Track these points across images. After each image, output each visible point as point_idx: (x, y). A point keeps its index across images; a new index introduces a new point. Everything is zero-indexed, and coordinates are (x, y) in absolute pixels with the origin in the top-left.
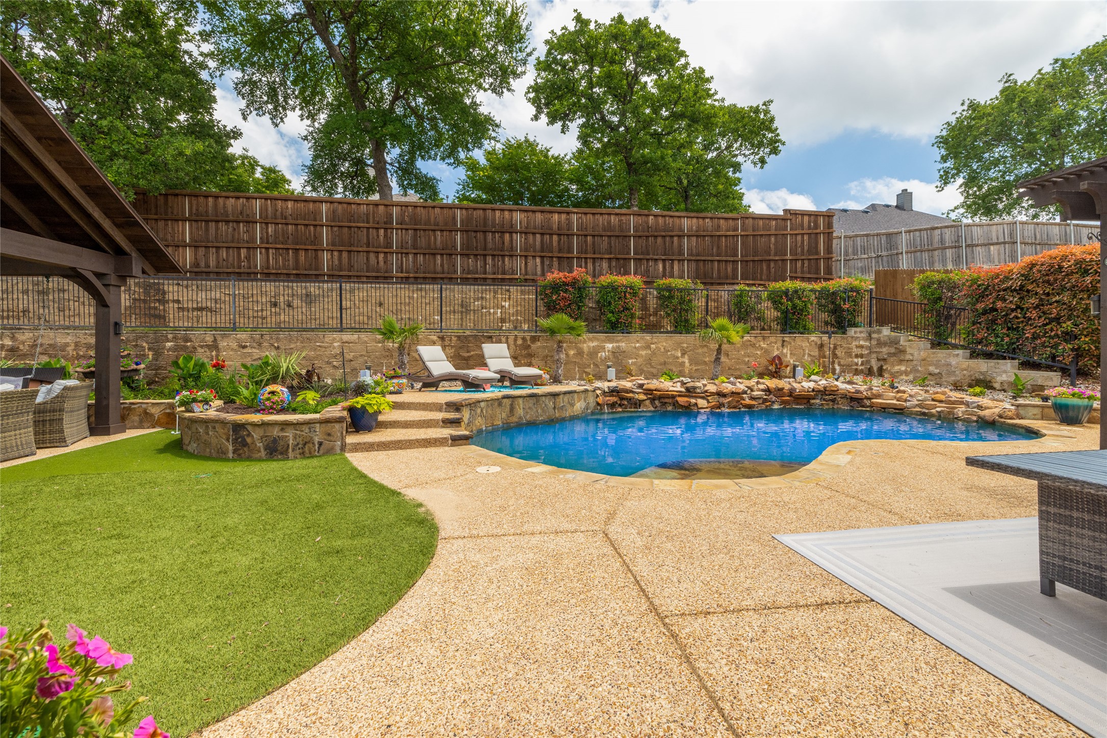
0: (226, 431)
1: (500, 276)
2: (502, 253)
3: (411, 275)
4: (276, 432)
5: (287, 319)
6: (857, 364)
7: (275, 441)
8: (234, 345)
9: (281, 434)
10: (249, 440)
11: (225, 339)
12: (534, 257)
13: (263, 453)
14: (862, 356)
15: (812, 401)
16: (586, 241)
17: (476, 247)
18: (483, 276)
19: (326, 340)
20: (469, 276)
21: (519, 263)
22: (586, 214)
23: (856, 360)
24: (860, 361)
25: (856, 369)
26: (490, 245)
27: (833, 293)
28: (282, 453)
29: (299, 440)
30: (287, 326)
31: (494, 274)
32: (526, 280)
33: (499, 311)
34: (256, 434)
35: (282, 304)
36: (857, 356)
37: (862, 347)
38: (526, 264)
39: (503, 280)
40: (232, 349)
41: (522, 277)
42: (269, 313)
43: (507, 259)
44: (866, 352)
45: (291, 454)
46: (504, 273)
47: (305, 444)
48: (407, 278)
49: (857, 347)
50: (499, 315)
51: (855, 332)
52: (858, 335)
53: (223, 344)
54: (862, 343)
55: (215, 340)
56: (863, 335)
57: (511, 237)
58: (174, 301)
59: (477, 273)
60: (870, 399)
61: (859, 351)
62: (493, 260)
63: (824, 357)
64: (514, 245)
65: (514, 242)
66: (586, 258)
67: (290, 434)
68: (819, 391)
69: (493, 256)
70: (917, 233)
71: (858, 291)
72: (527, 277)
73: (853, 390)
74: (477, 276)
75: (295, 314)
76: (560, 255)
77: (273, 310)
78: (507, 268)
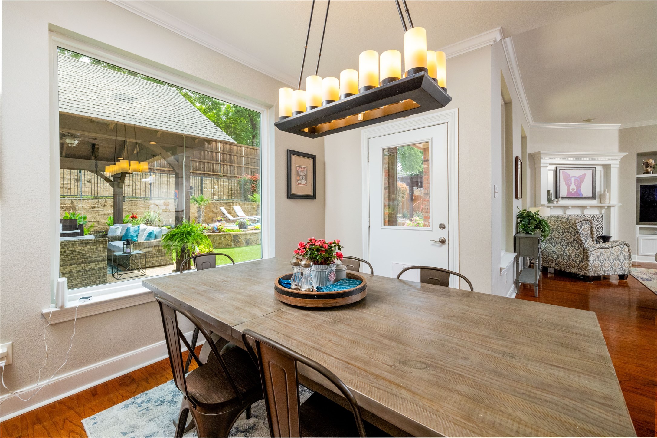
0: (231, 238)
1: (212, 173)
2: (212, 162)
3: (167, 169)
4: (248, 237)
5: (87, 190)
7: (248, 240)
9: (250, 237)
10: (240, 240)
12: (227, 165)
13: (245, 244)
16: (248, 160)
17: (200, 158)
18: (204, 172)
20: (197, 172)
21: (220, 167)
22: (248, 148)
26: (207, 157)
28: (250, 244)
29: (255, 239)
30: (87, 194)
31: (209, 171)
32: (224, 176)
33: (212, 190)
34: (243, 238)
35: (83, 181)
38: (223, 168)
39: (213, 175)
41: (222, 174)
42: (72, 186)
43: (214, 165)
45: (253, 244)
46: (213, 172)
47: (257, 240)
48: (164, 170)
50: (212, 192)
57: (216, 155)
59: (201, 171)
62: (208, 164)
64: (218, 159)
65: (218, 157)
66: (248, 168)
67: (252, 237)
69: (208, 163)
72: (224, 174)
74: (201, 172)
75: (93, 187)
76: (238, 165)
77: (76, 184)
78: (214, 169)
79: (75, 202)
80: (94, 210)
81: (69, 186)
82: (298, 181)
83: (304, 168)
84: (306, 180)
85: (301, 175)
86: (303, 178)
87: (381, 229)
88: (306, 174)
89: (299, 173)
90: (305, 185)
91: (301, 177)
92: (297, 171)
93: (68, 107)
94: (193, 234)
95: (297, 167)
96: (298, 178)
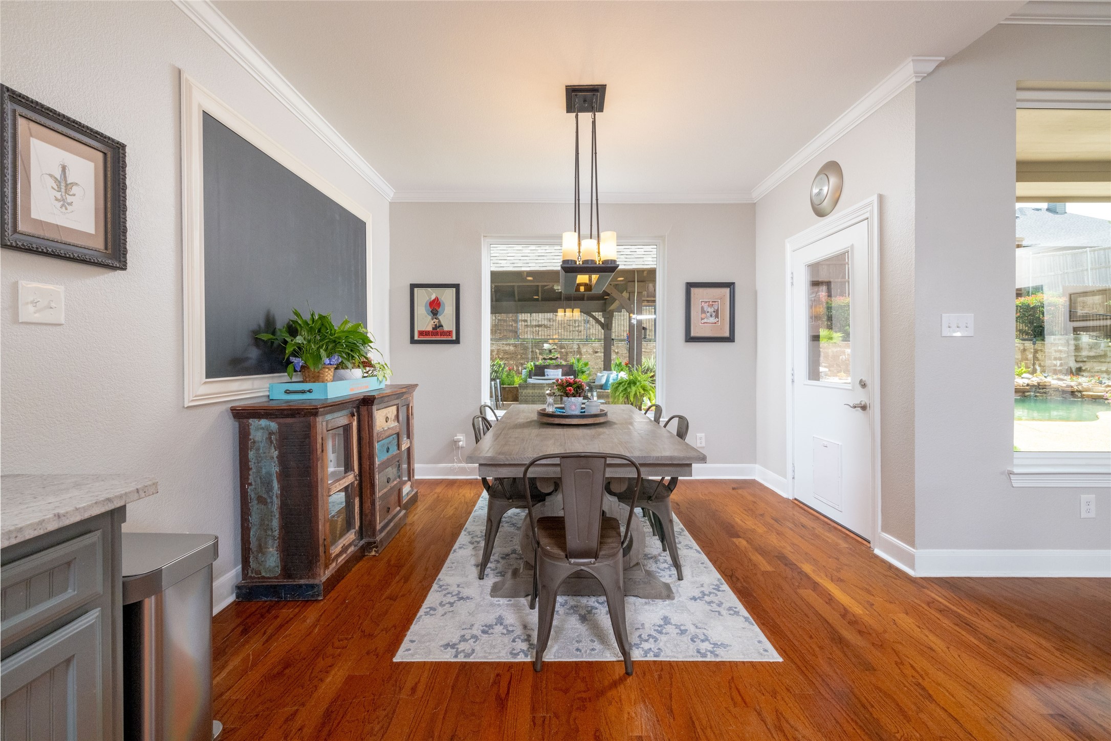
6: (1055, 365)
8: (590, 351)
11: (586, 347)
14: (1060, 359)
15: (1027, 394)
19: (649, 347)
23: (1055, 362)
24: (1058, 363)
25: (1055, 370)
27: (1034, 308)
36: (1055, 359)
37: (1060, 351)
40: (589, 354)
44: (1064, 355)
49: (1056, 351)
51: (1054, 340)
52: (1057, 342)
53: (583, 350)
54: (1060, 348)
55: (579, 348)
56: (1061, 342)
58: (522, 321)
60: (1080, 392)
61: (1058, 355)
63: (1027, 359)
68: (1034, 386)
70: (1102, 252)
71: (1055, 306)
73: (1065, 385)
79: (581, 346)
80: (597, 355)
81: (580, 328)
82: (702, 319)
83: (713, 302)
84: (717, 316)
85: (708, 312)
86: (711, 316)
87: (804, 385)
88: (718, 310)
89: (705, 309)
90: (715, 323)
91: (708, 314)
92: (702, 308)
93: (534, 265)
94: (638, 384)
95: (702, 302)
96: (703, 316)
